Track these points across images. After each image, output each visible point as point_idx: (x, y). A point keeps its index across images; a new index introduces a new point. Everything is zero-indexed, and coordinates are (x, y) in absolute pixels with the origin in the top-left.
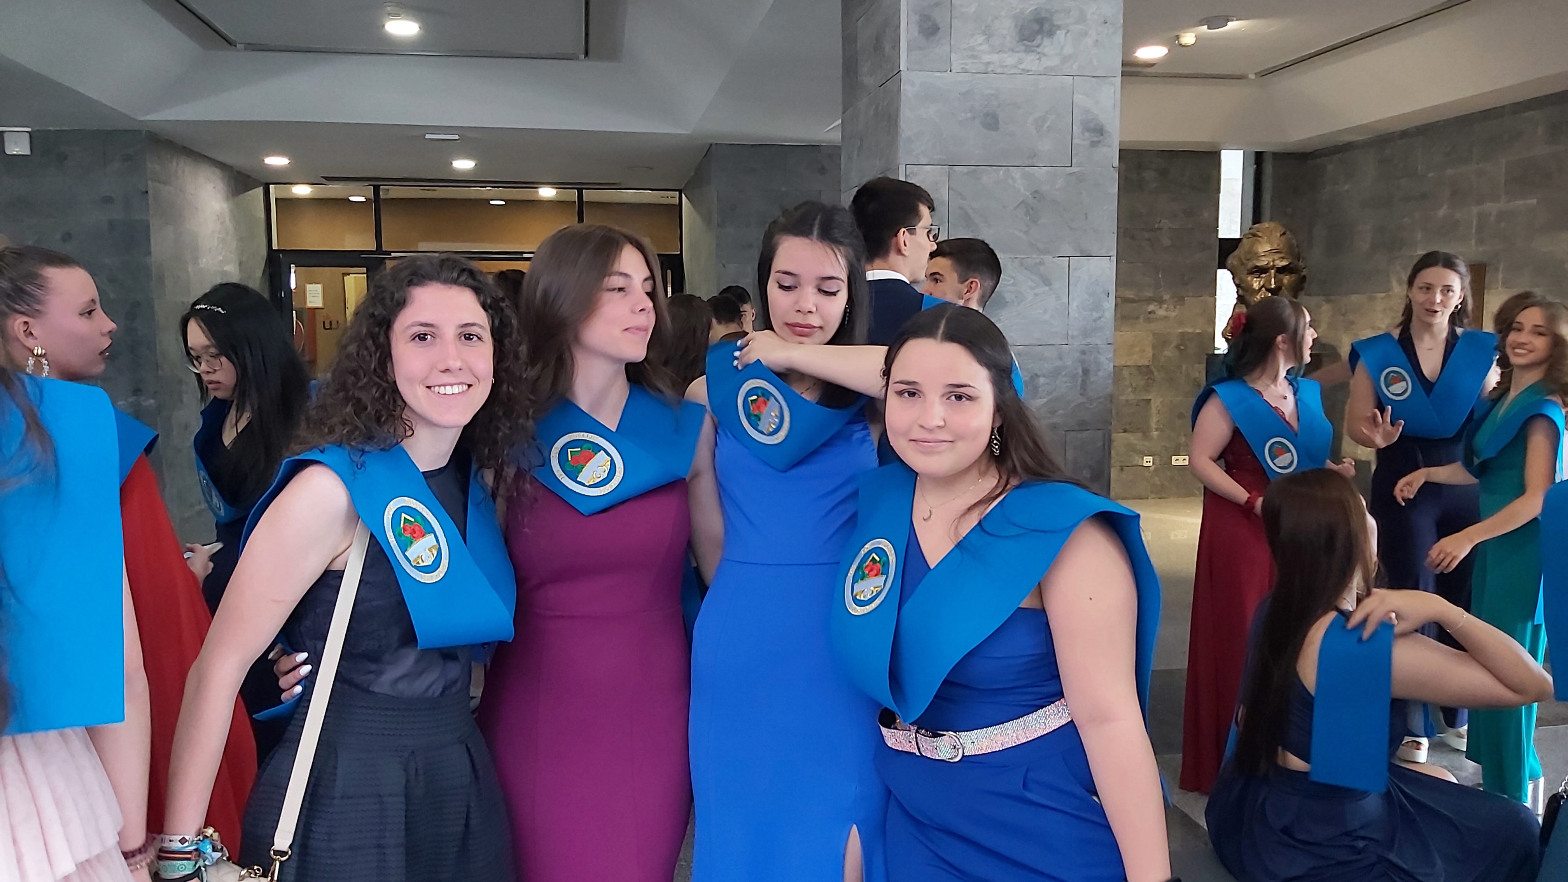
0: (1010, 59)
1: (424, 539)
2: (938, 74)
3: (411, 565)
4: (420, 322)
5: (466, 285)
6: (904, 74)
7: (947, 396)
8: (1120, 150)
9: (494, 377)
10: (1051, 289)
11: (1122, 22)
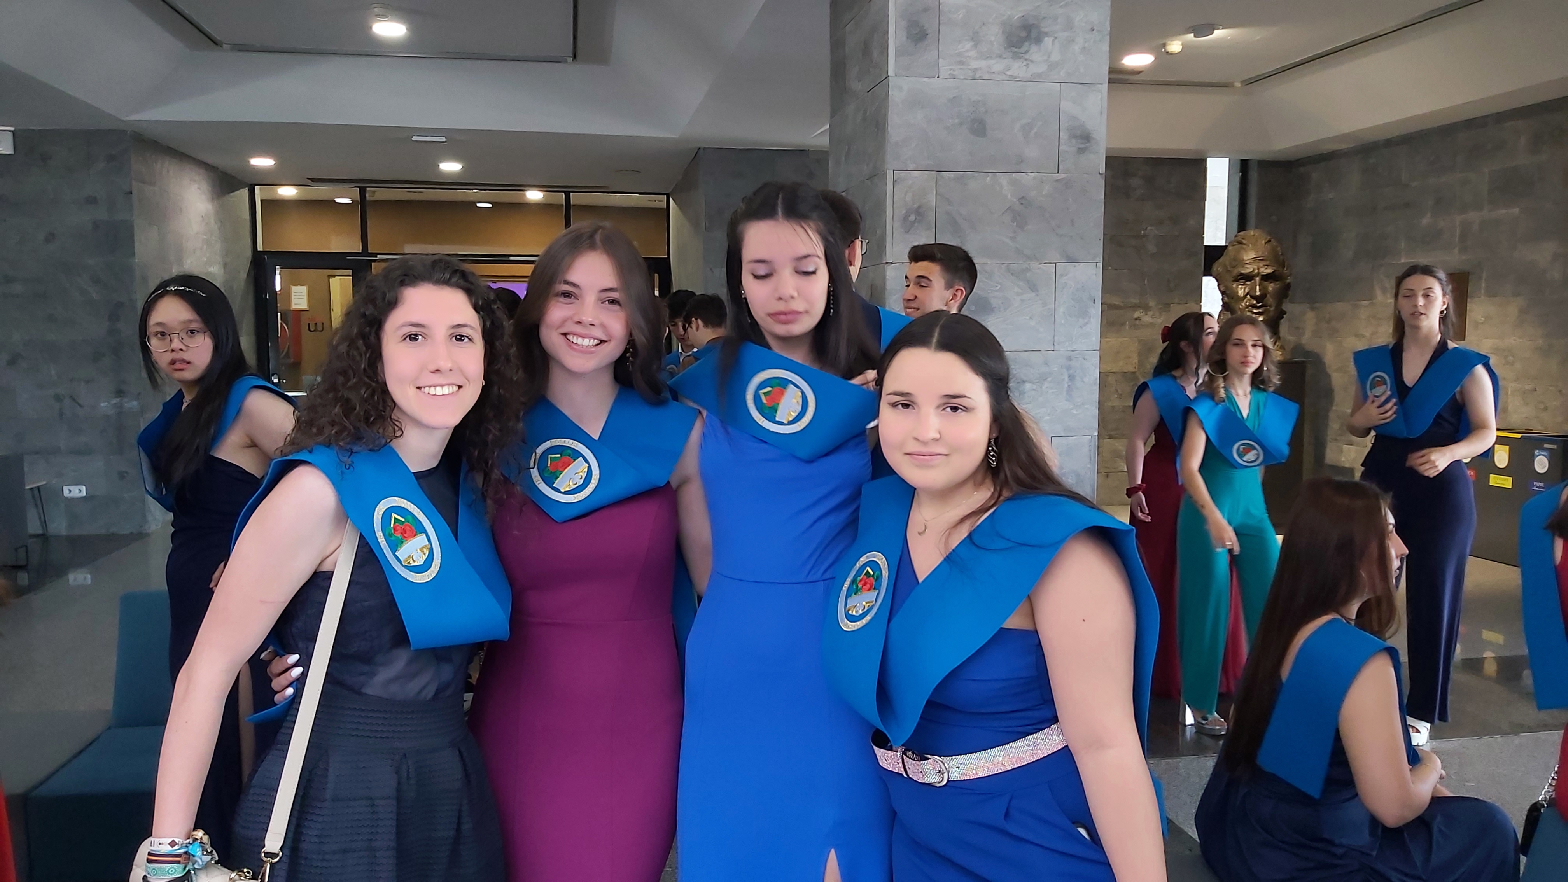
0: (997, 66)
1: (416, 539)
2: (926, 80)
3: (402, 565)
4: (410, 322)
5: (458, 286)
6: (892, 81)
7: (942, 407)
8: (1106, 157)
9: (484, 379)
10: (1037, 295)
11: (1109, 29)
